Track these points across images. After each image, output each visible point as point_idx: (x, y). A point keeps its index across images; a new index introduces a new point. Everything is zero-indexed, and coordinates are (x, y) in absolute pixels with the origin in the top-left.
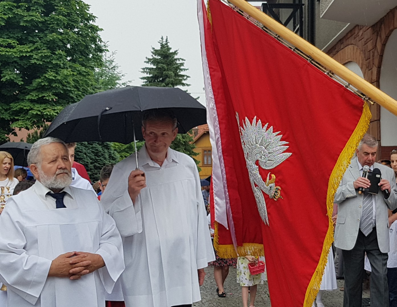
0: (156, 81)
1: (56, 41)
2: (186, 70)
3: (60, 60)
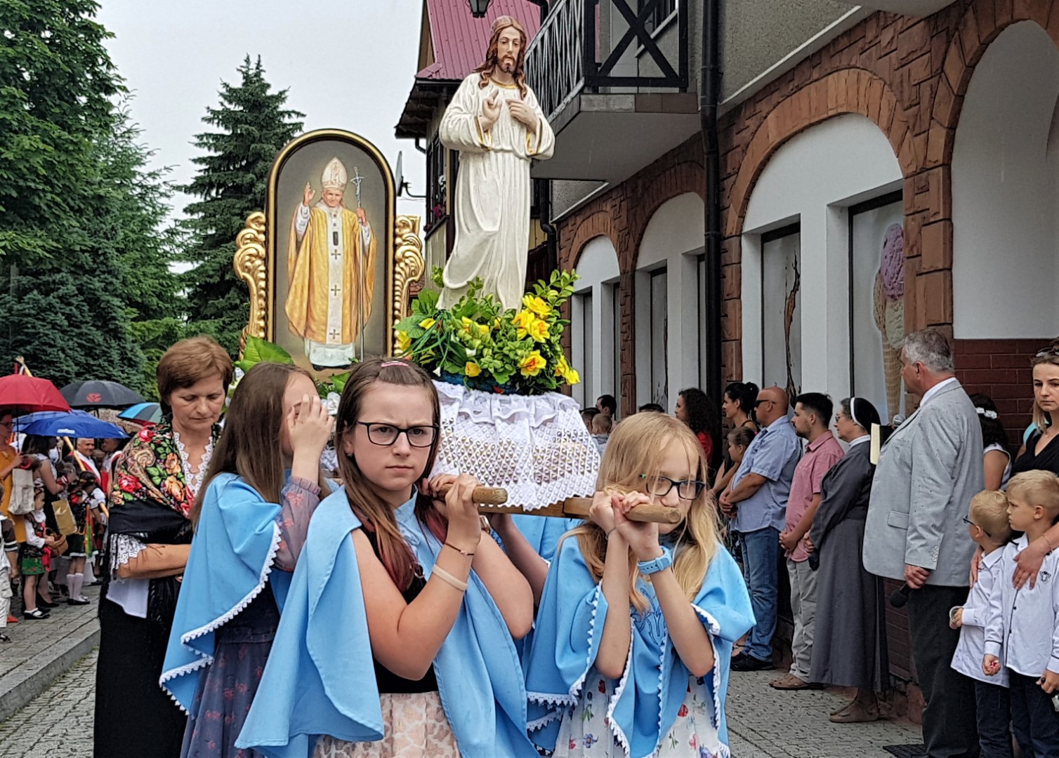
0: (231, 168)
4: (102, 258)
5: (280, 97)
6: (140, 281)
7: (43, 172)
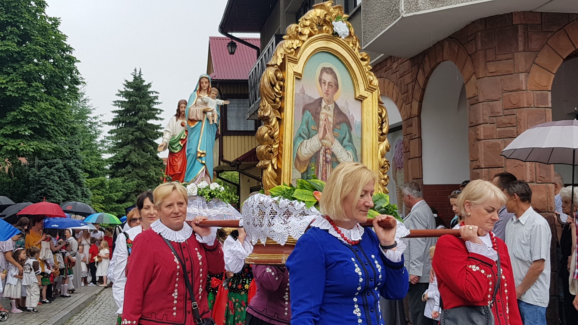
0: (128, 115)
1: (33, 73)
2: (160, 103)
3: (37, 92)
4: (74, 152)
5: (149, 86)
6: (89, 162)
7: (50, 117)
